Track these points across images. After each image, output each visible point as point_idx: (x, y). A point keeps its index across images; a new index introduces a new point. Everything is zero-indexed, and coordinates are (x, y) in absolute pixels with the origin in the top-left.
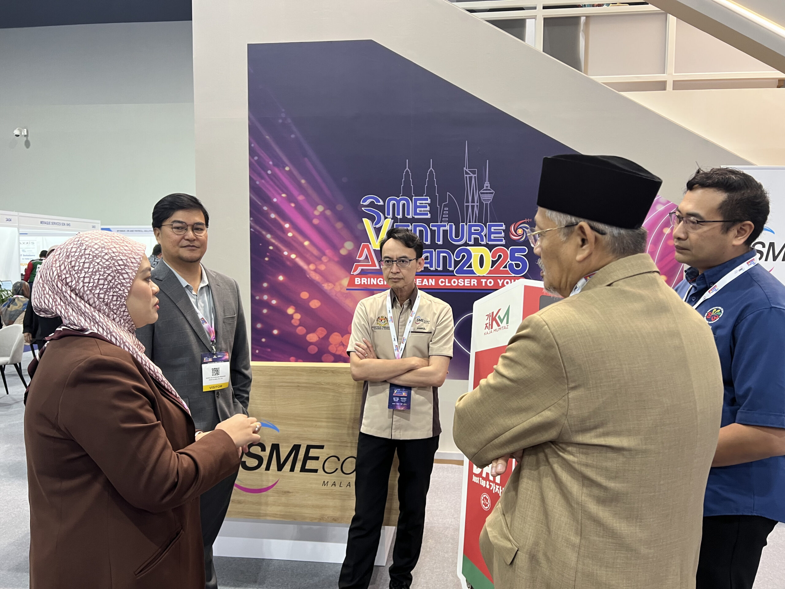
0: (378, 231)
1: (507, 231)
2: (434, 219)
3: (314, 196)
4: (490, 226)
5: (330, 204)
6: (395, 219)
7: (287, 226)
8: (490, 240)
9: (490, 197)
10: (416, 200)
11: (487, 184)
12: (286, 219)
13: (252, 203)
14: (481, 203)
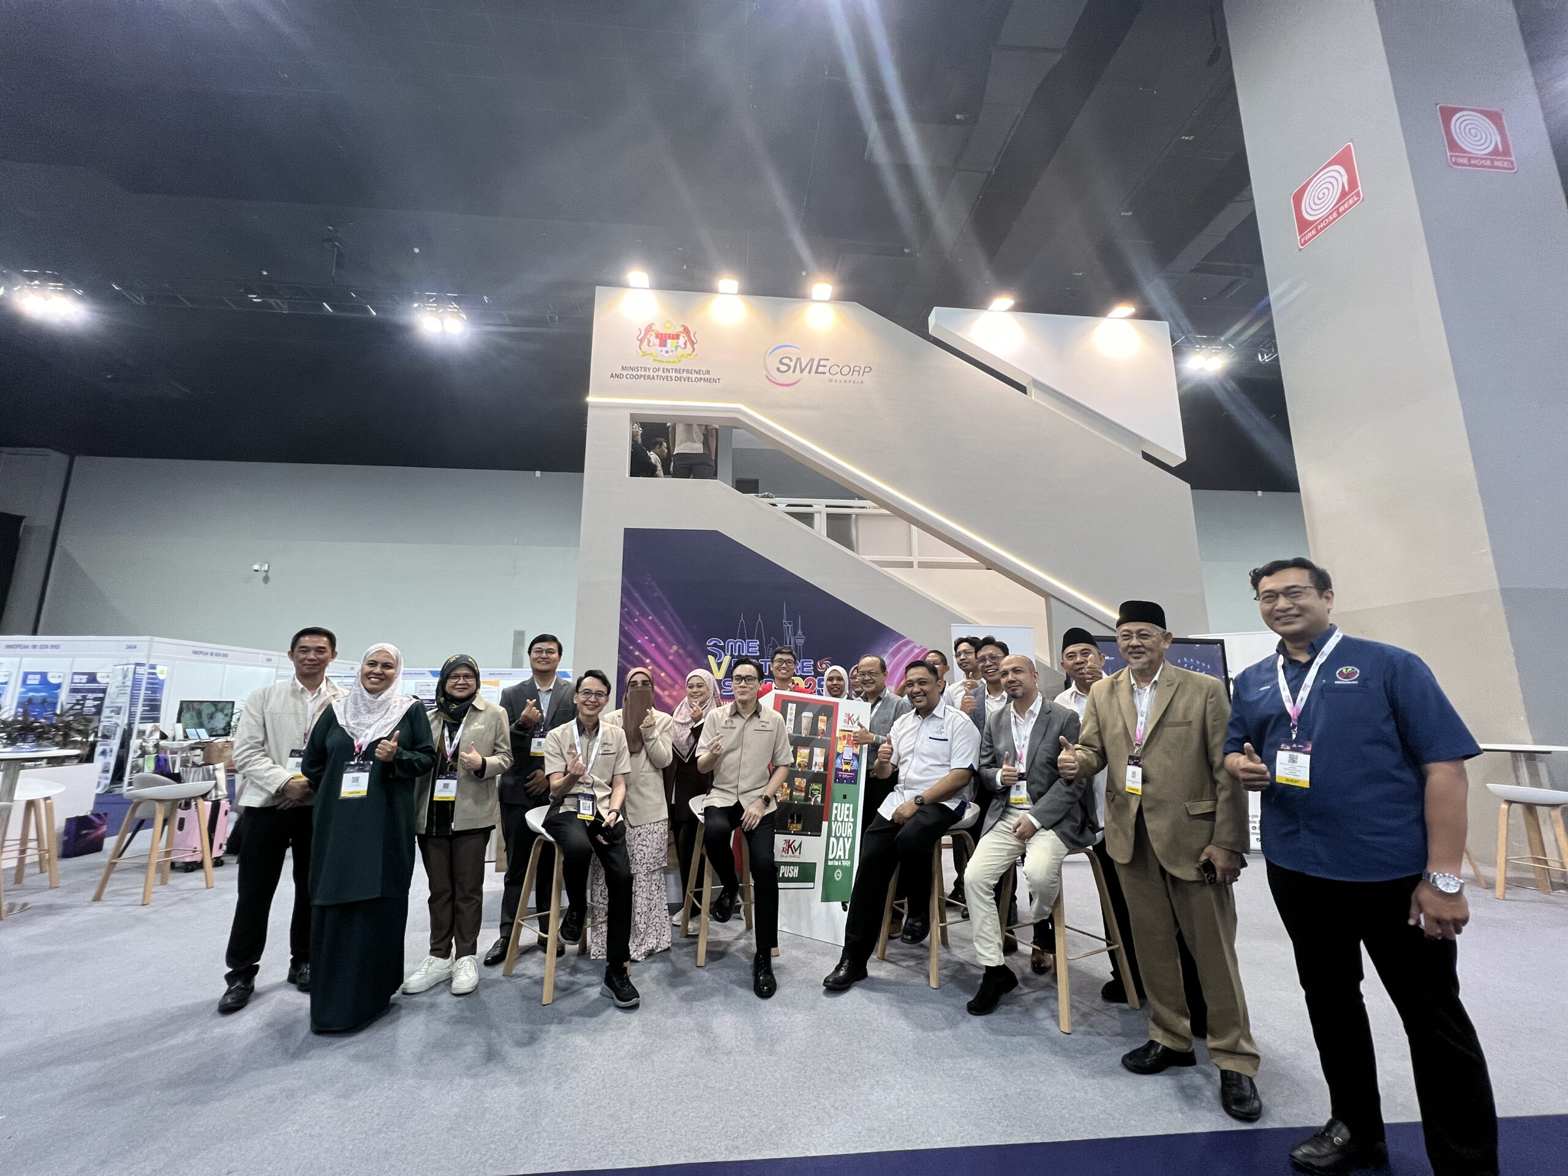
0: (719, 665)
1: (815, 666)
2: (761, 656)
3: (670, 638)
4: (803, 662)
5: (682, 645)
6: (732, 655)
7: (648, 661)
8: (803, 672)
9: (802, 641)
10: (749, 642)
11: (800, 632)
12: (648, 656)
13: (621, 644)
14: (796, 646)
